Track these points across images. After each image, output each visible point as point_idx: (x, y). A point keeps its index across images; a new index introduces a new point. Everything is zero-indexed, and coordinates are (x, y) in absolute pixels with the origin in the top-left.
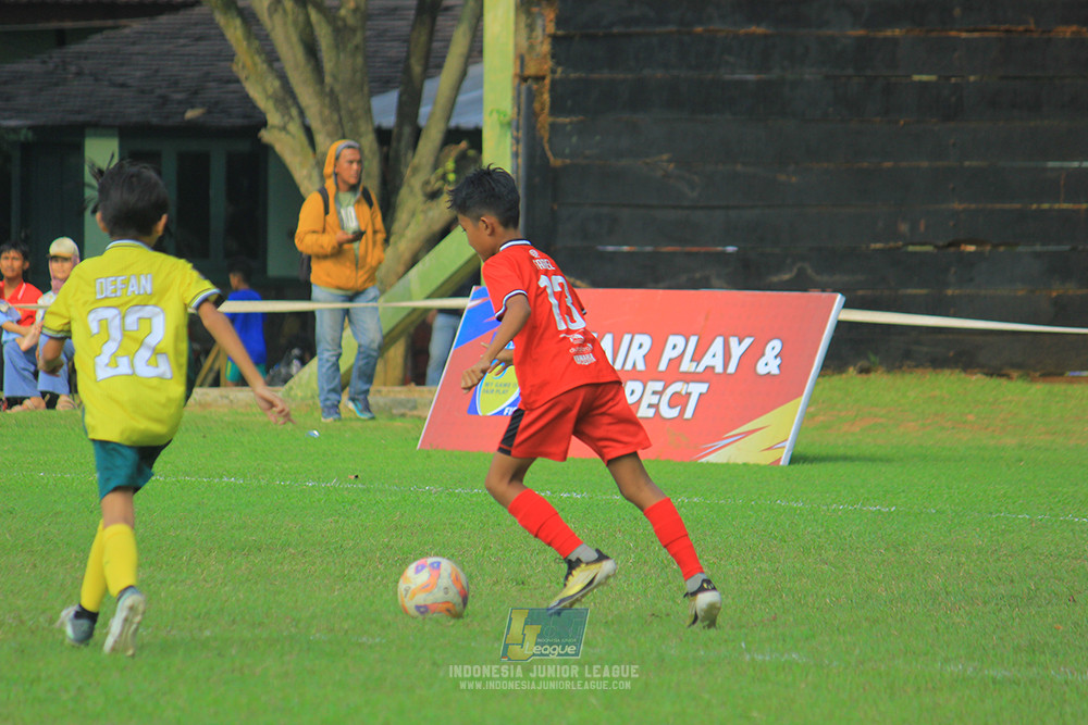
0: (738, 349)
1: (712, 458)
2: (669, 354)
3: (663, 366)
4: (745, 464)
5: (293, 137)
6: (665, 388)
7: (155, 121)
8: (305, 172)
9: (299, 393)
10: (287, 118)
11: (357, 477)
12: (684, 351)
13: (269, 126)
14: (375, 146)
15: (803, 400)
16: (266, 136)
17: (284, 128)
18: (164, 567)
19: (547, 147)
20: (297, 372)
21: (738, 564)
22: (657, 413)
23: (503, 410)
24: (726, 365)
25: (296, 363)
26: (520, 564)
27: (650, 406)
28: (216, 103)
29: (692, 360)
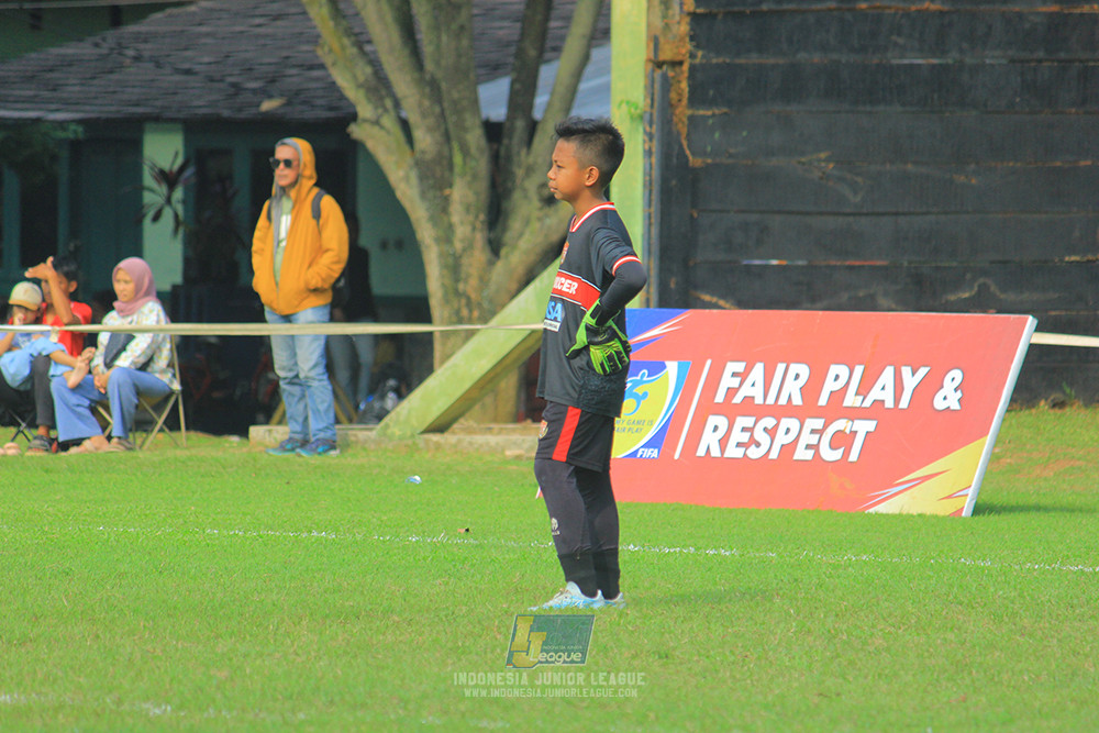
0: (911, 381)
1: (882, 508)
2: (830, 386)
3: (823, 401)
4: (921, 515)
5: (388, 132)
6: (826, 426)
7: (226, 113)
8: (401, 173)
9: (396, 431)
10: (380, 111)
11: (467, 530)
12: (848, 383)
13: (359, 120)
14: (483, 142)
15: (988, 439)
16: (356, 131)
17: (377, 123)
18: (248, 638)
19: (685, 143)
20: (395, 406)
21: (918, 634)
22: (817, 454)
23: (636, 452)
24: (897, 399)
25: (391, 396)
26: (663, 634)
27: (808, 447)
28: (298, 93)
29: (857, 394)
